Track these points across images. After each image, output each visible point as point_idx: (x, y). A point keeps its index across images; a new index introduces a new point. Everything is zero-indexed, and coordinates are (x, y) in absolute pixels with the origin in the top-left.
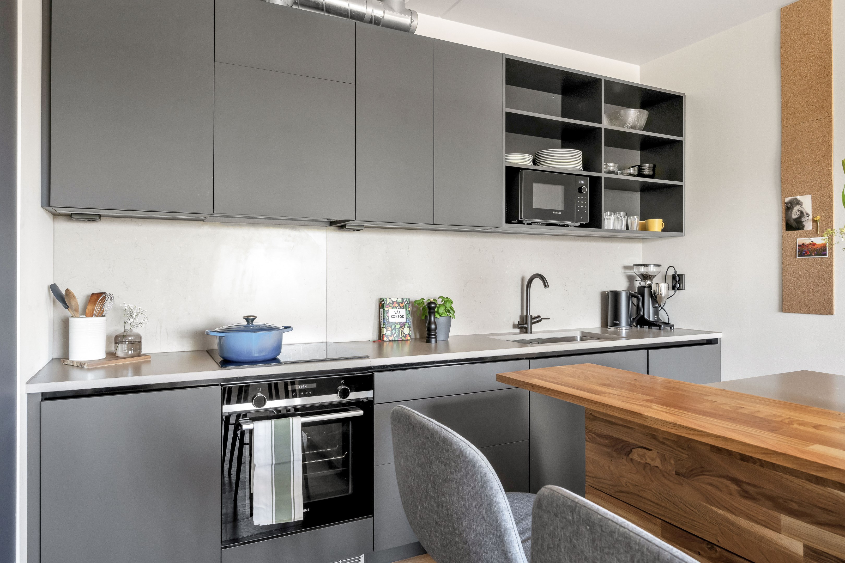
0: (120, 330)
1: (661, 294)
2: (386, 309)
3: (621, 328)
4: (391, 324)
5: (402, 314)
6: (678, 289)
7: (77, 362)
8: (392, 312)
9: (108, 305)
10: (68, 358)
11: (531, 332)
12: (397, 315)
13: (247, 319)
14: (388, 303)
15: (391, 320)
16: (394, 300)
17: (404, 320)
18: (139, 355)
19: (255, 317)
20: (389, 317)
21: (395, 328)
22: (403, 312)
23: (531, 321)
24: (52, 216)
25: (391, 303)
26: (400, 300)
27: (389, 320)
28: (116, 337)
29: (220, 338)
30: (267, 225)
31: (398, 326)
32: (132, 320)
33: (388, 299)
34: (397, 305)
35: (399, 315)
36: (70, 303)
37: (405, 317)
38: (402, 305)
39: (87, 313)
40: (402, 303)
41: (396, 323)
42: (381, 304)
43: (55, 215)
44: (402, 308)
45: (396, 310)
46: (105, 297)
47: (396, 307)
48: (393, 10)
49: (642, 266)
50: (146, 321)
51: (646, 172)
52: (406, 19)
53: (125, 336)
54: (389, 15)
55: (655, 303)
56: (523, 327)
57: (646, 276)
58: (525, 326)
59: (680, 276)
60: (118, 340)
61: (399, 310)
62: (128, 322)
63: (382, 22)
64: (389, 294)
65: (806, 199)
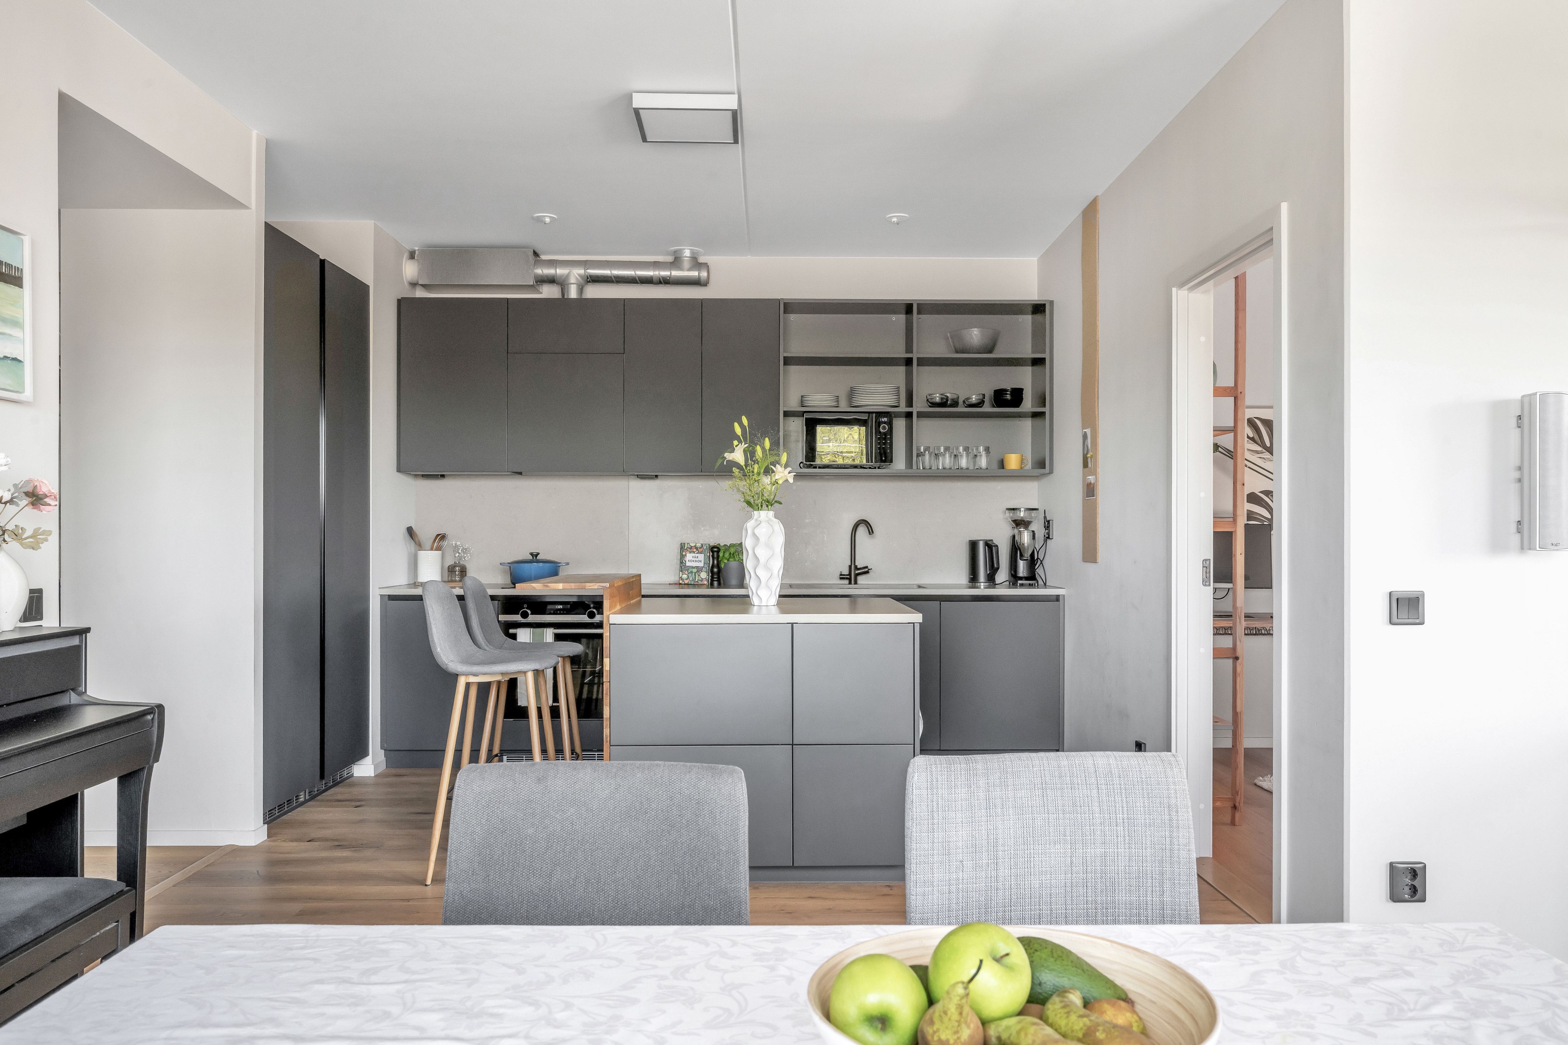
0: (451, 562)
1: (1023, 544)
2: (685, 553)
3: (978, 584)
4: (687, 568)
5: (699, 559)
6: (1048, 539)
7: (420, 581)
8: (689, 556)
9: (448, 543)
10: (416, 580)
11: (856, 583)
12: (695, 559)
13: (532, 554)
14: (685, 548)
15: (688, 564)
16: (692, 545)
17: (701, 564)
18: (465, 580)
19: (538, 554)
20: (686, 561)
21: (692, 572)
22: (701, 557)
23: (855, 571)
24: (411, 477)
25: (689, 548)
26: (699, 545)
27: (685, 564)
28: (449, 567)
29: (510, 567)
31: (695, 570)
32: (459, 554)
33: (686, 544)
34: (695, 550)
35: (697, 559)
36: (417, 538)
37: (703, 561)
38: (700, 550)
39: (430, 548)
40: (700, 548)
41: (693, 567)
42: (682, 547)
43: (414, 476)
44: (701, 553)
45: (693, 555)
46: (443, 536)
47: (694, 552)
48: (681, 269)
49: (1014, 509)
50: (469, 555)
51: (1009, 397)
52: (695, 274)
53: (455, 567)
54: (676, 273)
55: (1021, 555)
56: (847, 578)
57: (1019, 523)
58: (848, 577)
59: (1049, 522)
60: (451, 570)
61: (697, 555)
62: (457, 556)
63: (671, 280)
64: (692, 539)
65: (1088, 431)
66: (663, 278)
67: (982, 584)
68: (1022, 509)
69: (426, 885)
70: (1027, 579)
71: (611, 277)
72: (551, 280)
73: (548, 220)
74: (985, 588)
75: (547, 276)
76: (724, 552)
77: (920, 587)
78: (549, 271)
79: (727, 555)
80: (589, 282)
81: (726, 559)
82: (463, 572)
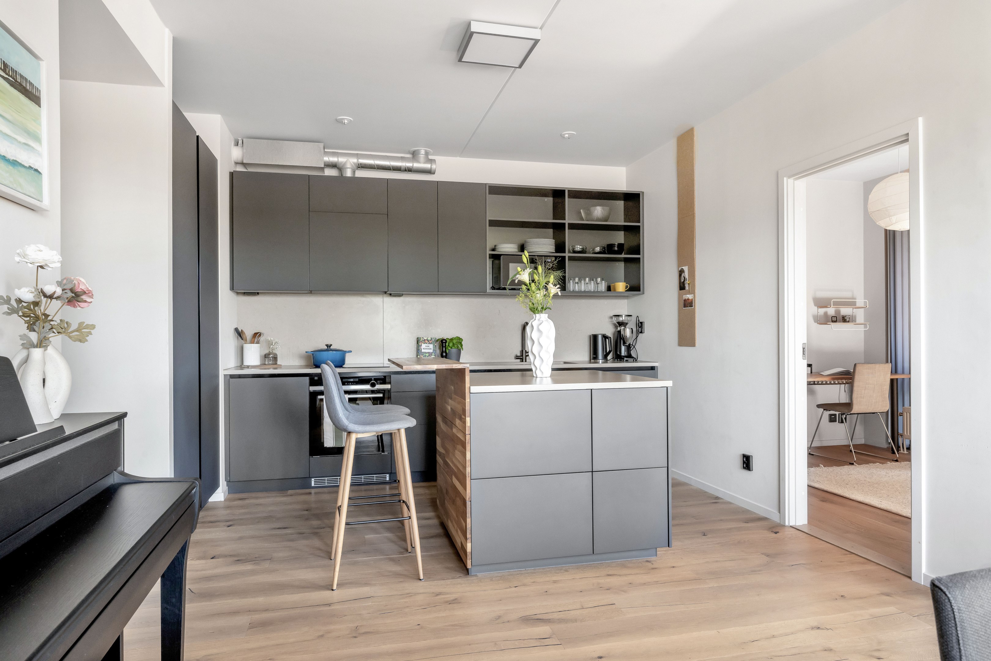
0: (267, 352)
1: (626, 336)
2: (420, 344)
3: (598, 360)
4: (422, 354)
5: (430, 347)
6: (640, 333)
7: (246, 365)
8: (424, 346)
9: (262, 339)
10: (243, 364)
11: (526, 361)
12: (427, 347)
13: (327, 345)
14: (421, 341)
15: (423, 351)
16: (425, 338)
17: (431, 351)
18: (276, 364)
19: (331, 345)
20: (421, 349)
21: (425, 356)
22: (431, 346)
23: (525, 354)
24: (236, 294)
25: (423, 340)
26: (429, 339)
27: (421, 351)
28: (265, 355)
29: (313, 354)
30: (347, 294)
31: (427, 355)
32: (272, 346)
33: (421, 338)
34: (427, 342)
35: (429, 348)
36: (242, 335)
37: (432, 349)
38: (430, 342)
39: (252, 342)
40: (430, 340)
41: (426, 353)
42: (418, 341)
43: (238, 293)
44: (431, 344)
45: (426, 345)
46: (261, 334)
47: (427, 343)
48: (418, 162)
49: (618, 316)
50: (279, 346)
51: (616, 249)
52: (428, 166)
53: (269, 354)
54: (416, 165)
55: (624, 343)
56: (520, 358)
57: (621, 324)
58: (522, 357)
59: (641, 323)
60: (266, 356)
61: (428, 345)
62: (271, 347)
63: (412, 170)
64: (424, 335)
65: (686, 269)
66: (407, 167)
67: (601, 361)
68: (624, 316)
69: (333, 590)
70: (626, 357)
71: (374, 165)
72: (334, 166)
73: (346, 121)
74: (602, 363)
75: (332, 163)
76: (449, 343)
77: (565, 363)
78: (333, 159)
79: (451, 345)
80: (359, 167)
81: (450, 347)
82: (275, 358)
